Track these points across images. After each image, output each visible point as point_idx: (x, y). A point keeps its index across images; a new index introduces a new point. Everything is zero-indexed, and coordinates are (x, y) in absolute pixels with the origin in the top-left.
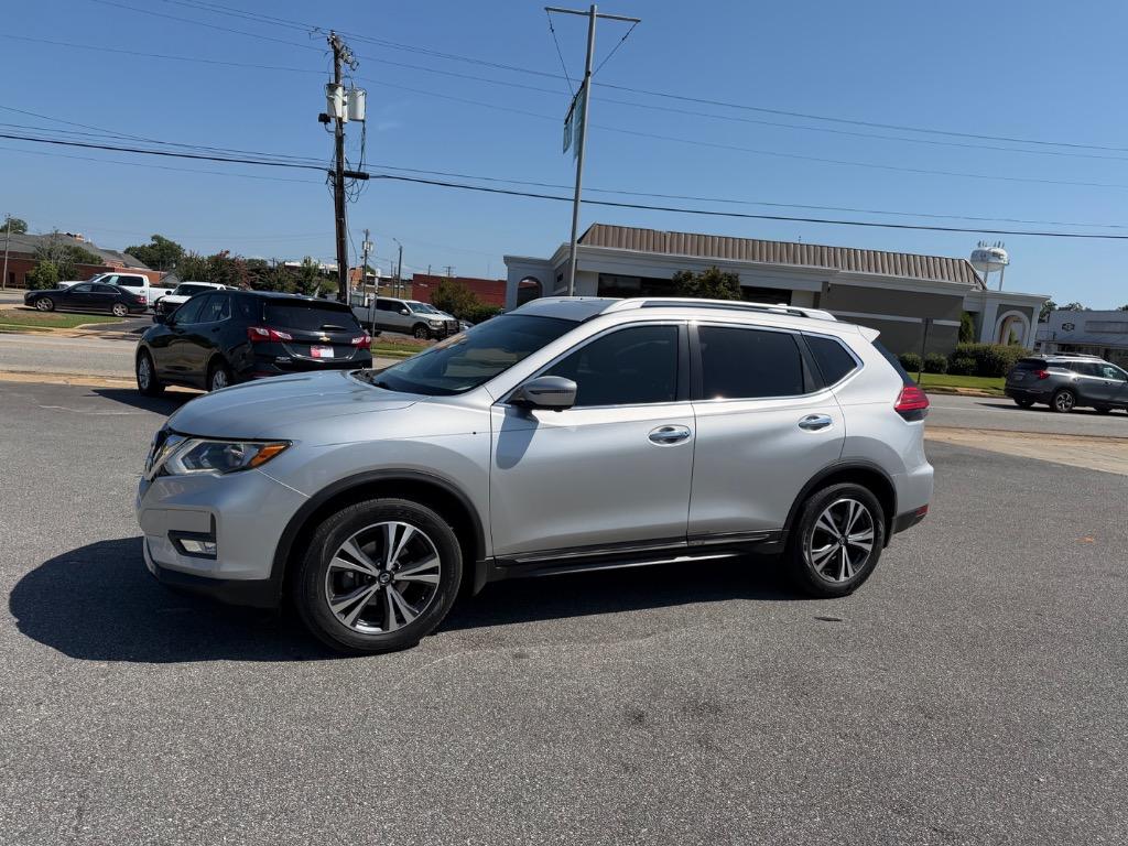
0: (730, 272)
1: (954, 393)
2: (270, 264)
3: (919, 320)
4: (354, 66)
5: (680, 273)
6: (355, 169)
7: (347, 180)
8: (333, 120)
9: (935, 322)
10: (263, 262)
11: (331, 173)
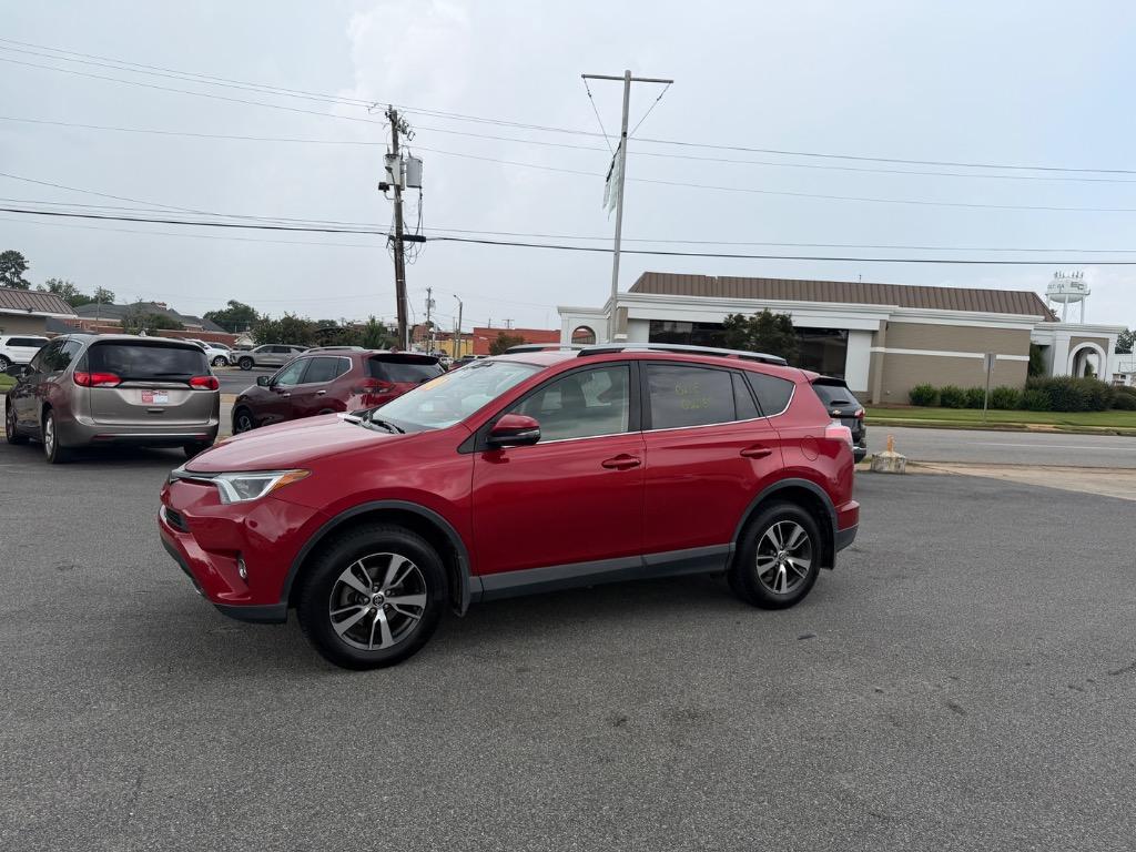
0: (781, 313)
1: (1021, 429)
2: (339, 324)
3: (982, 356)
4: (411, 137)
5: (731, 316)
6: (413, 233)
7: (406, 244)
8: (392, 188)
9: (999, 357)
10: (332, 323)
11: (391, 238)
